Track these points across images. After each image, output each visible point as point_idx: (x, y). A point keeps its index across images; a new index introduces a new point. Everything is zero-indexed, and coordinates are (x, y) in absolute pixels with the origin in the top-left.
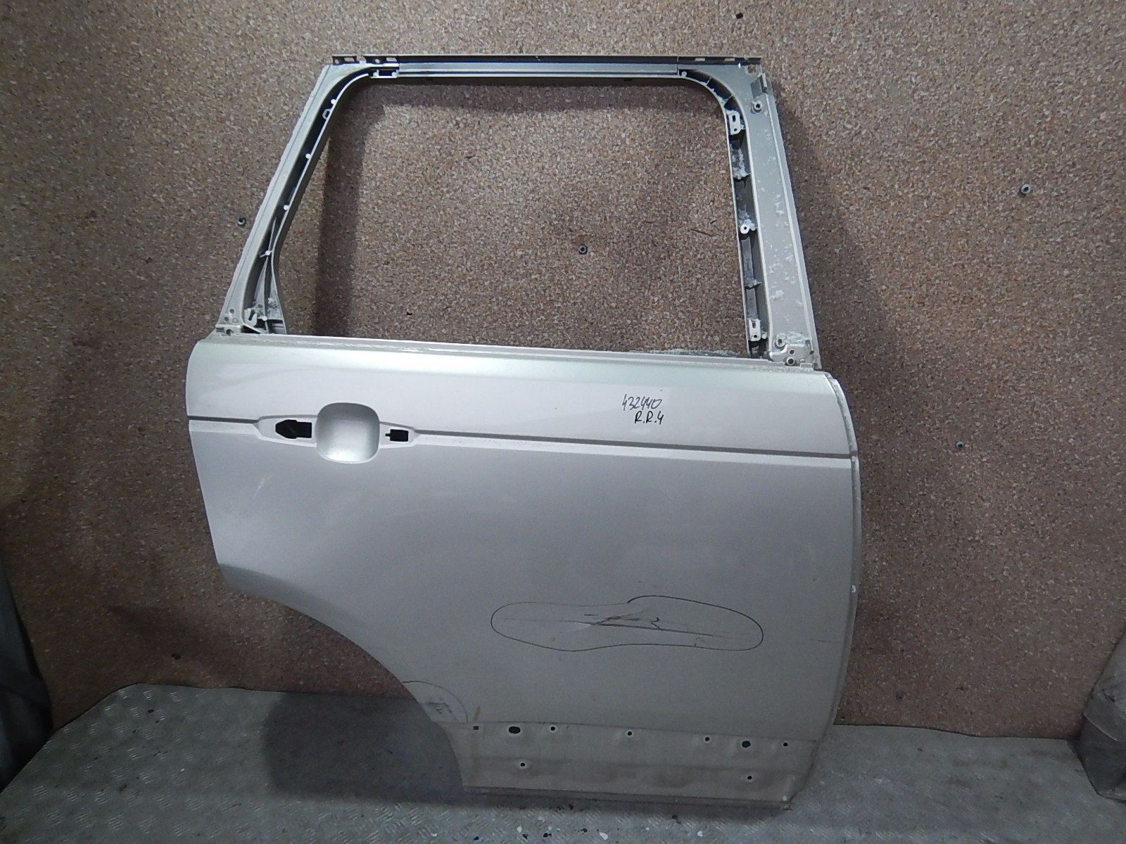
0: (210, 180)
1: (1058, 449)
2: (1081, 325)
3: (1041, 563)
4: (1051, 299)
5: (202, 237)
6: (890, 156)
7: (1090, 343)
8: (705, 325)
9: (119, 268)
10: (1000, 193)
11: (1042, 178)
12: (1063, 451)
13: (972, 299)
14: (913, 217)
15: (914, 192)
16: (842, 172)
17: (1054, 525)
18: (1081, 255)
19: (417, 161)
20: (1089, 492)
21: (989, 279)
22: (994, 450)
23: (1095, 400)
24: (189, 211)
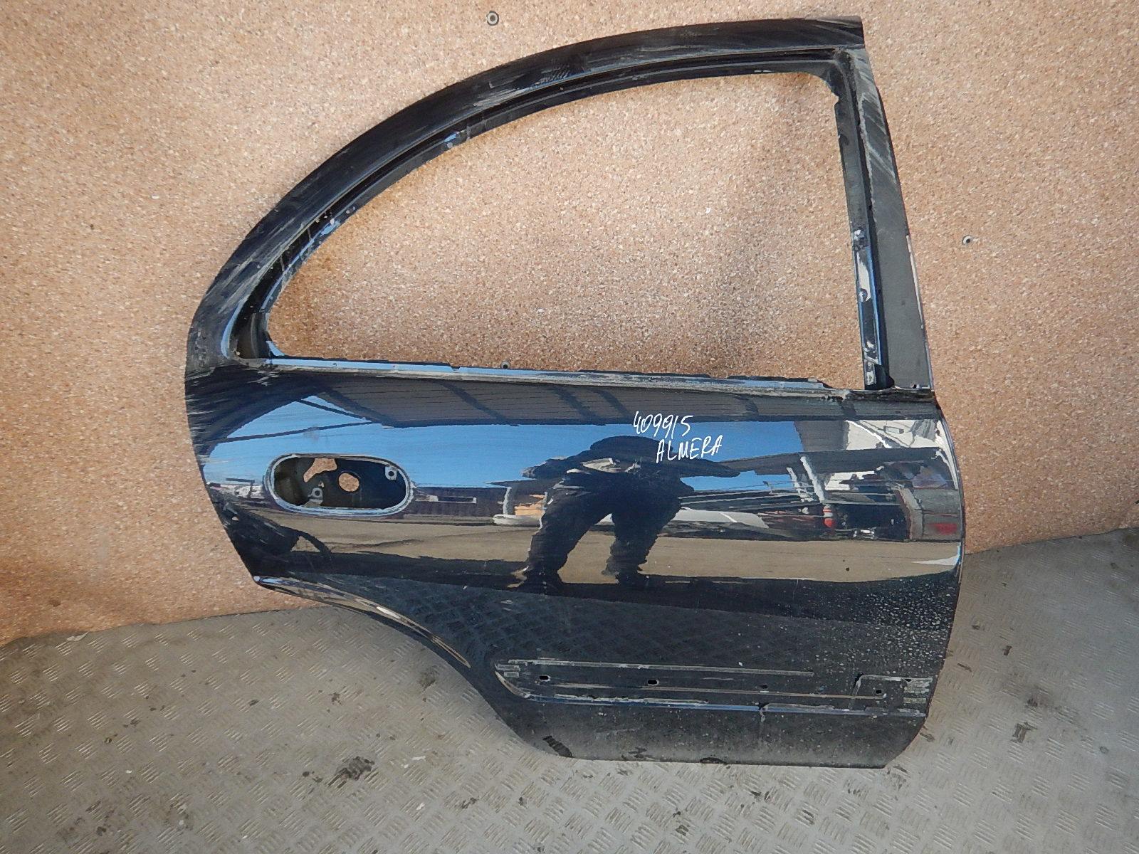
1: (1078, 233)
2: (1122, 71)
3: (1046, 365)
4: (1091, 41)
7: (1130, 95)
12: (1084, 235)
13: (998, 48)
20: (1105, 279)
22: (1005, 242)
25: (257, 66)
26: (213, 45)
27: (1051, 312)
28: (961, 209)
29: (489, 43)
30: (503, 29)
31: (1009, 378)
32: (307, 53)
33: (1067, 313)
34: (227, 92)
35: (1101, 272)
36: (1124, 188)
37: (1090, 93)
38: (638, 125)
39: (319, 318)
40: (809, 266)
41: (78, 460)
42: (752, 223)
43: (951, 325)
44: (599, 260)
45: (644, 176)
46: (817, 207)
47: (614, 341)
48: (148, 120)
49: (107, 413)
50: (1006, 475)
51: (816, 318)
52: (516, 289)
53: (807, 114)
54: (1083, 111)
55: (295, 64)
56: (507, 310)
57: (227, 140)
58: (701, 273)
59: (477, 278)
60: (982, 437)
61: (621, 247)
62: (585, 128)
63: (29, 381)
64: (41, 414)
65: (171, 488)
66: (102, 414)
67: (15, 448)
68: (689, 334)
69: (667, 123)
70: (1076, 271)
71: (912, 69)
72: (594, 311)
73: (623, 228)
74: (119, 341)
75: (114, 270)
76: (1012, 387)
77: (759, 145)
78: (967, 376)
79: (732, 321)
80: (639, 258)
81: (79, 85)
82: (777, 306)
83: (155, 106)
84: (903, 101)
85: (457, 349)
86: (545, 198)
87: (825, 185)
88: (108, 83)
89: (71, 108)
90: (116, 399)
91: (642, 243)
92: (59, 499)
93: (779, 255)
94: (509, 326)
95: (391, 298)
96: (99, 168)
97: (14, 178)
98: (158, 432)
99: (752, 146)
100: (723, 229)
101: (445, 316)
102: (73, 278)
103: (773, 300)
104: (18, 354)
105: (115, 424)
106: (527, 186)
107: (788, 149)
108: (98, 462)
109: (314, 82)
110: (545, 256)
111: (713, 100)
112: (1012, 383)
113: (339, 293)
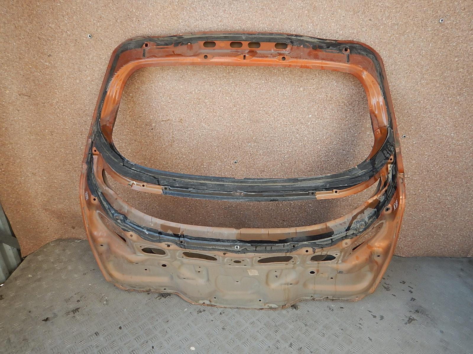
0: (74, 18)
1: (446, 138)
2: (461, 83)
3: (435, 186)
4: (449, 72)
5: (73, 44)
6: (382, 5)
7: (464, 92)
8: (297, 84)
9: (36, 59)
10: (430, 22)
11: (450, 15)
12: (448, 139)
13: (414, 71)
14: (390, 34)
15: (391, 22)
16: (360, 12)
17: (441, 170)
18: (464, 52)
19: (168, 7)
20: (457, 156)
21: (422, 62)
22: (418, 138)
23: (464, 117)
24: (66, 32)
27: (437, 166)
28: (402, 125)
31: (420, 189)
33: (443, 167)
35: (455, 154)
36: (463, 124)
37: (449, 89)
38: (288, 86)
39: (176, 138)
40: (345, 139)
42: (325, 122)
44: (271, 129)
45: (289, 102)
47: (274, 158)
50: (419, 227)
51: (347, 158)
52: (242, 136)
53: (346, 87)
54: (446, 96)
56: (238, 143)
57: (155, 79)
58: (306, 137)
61: (279, 125)
62: (270, 85)
68: (301, 158)
69: (298, 86)
70: (446, 152)
72: (268, 146)
73: (280, 119)
76: (422, 193)
79: (316, 155)
80: (285, 130)
82: (333, 152)
85: (220, 154)
86: (255, 107)
87: (352, 112)
91: (286, 124)
93: (335, 134)
94: (239, 148)
95: (200, 134)
99: (327, 96)
100: (315, 123)
101: (217, 142)
103: (332, 149)
104: (79, 141)
106: (249, 102)
107: (339, 98)
110: (253, 126)
111: (314, 80)
112: (422, 191)
113: (183, 131)
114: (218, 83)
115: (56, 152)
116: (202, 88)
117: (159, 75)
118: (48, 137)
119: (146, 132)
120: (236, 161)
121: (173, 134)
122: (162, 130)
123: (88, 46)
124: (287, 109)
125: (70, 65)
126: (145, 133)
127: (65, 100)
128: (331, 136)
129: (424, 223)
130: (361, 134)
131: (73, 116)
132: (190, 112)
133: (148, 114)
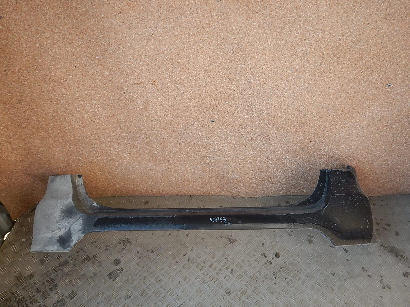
22: (404, 87)
25: (134, 14)
26: (120, 6)
28: (388, 74)
29: (217, 7)
30: (222, 3)
31: (399, 136)
32: (152, 10)
34: (124, 23)
38: (269, 39)
39: (150, 101)
40: (327, 92)
41: (68, 143)
42: (307, 76)
43: (379, 116)
44: (250, 86)
45: (269, 57)
46: (332, 71)
47: (252, 115)
48: (96, 31)
49: (77, 129)
50: (393, 170)
51: (327, 111)
52: (219, 95)
53: (332, 37)
55: (147, 14)
56: (215, 102)
57: (123, 40)
58: (286, 93)
59: (206, 91)
60: (385, 156)
61: (258, 82)
62: (249, 40)
63: (53, 117)
64: (56, 128)
65: (97, 154)
66: (76, 129)
67: (48, 138)
68: (280, 114)
69: (279, 38)
71: (376, 21)
72: (246, 104)
73: (259, 76)
74: (82, 105)
75: (82, 81)
76: (399, 139)
77: (313, 48)
78: (382, 134)
79: (296, 110)
80: (264, 86)
81: (74, 18)
82: (313, 106)
83: (99, 27)
84: (371, 34)
85: (197, 114)
86: (232, 64)
87: (336, 63)
88: (83, 18)
89: (70, 26)
90: (81, 124)
91: (266, 81)
92: (61, 156)
93: (316, 87)
94: (216, 108)
95: (175, 96)
96: (79, 47)
97: (51, 49)
98: (94, 136)
99: (310, 48)
100: (296, 77)
101: (193, 103)
102: (69, 84)
103: (312, 103)
104: (50, 108)
105: (80, 132)
106: (226, 59)
107: (324, 50)
108: (74, 144)
109: (153, 20)
110: (230, 84)
111: (297, 31)
112: (399, 138)
113: (157, 93)
114: (192, 40)
115: (27, 120)
116: (175, 47)
117: (126, 35)
118: (16, 106)
119: (119, 96)
120: (213, 120)
121: (147, 97)
122: (135, 93)
123: (42, 5)
124: (267, 64)
125: (27, 27)
126: (117, 97)
127: (27, 66)
128: (312, 90)
129: (398, 167)
130: (344, 86)
131: (39, 83)
132: (163, 73)
133: (118, 78)
